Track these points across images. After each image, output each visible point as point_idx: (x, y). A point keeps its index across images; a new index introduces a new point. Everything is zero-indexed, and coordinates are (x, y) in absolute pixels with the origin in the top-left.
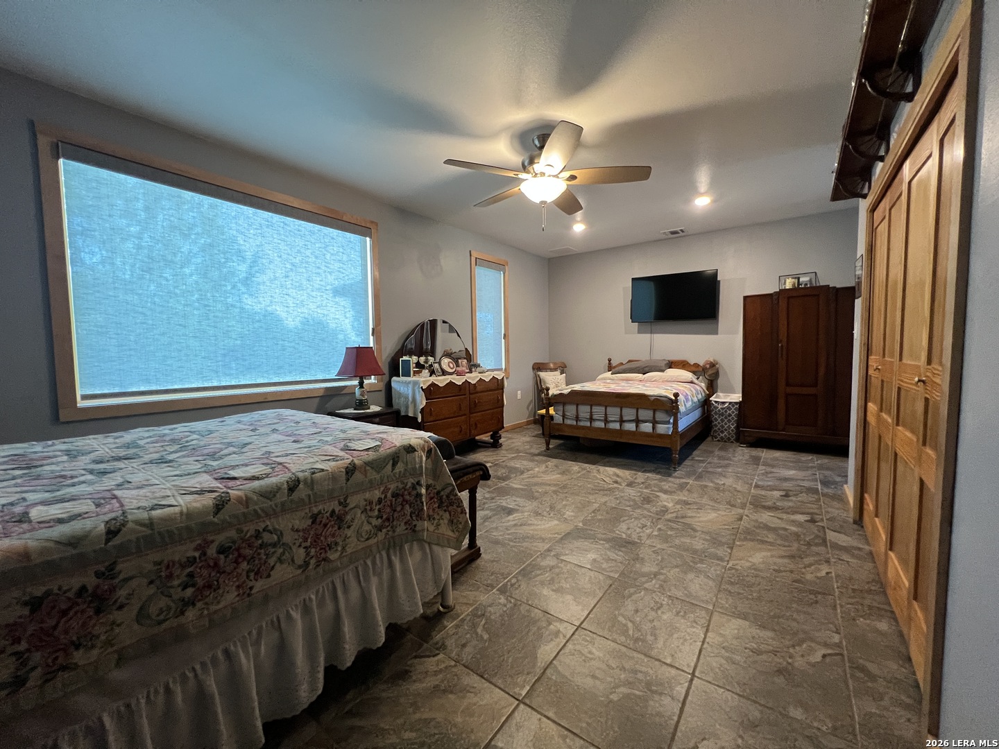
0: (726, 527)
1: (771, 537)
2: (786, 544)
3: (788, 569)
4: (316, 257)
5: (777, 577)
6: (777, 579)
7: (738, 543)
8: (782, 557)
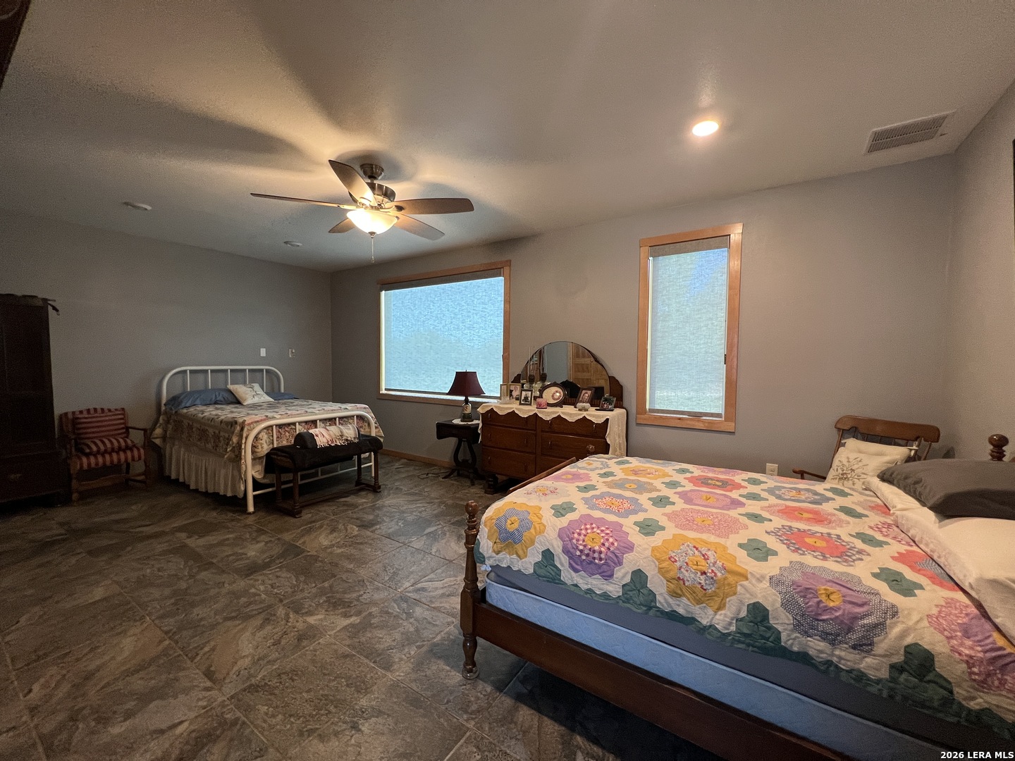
0: (206, 649)
1: (138, 684)
2: (109, 690)
3: (84, 659)
4: (468, 305)
5: (90, 644)
6: (88, 642)
7: (167, 642)
8: (98, 669)
